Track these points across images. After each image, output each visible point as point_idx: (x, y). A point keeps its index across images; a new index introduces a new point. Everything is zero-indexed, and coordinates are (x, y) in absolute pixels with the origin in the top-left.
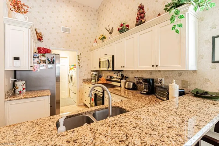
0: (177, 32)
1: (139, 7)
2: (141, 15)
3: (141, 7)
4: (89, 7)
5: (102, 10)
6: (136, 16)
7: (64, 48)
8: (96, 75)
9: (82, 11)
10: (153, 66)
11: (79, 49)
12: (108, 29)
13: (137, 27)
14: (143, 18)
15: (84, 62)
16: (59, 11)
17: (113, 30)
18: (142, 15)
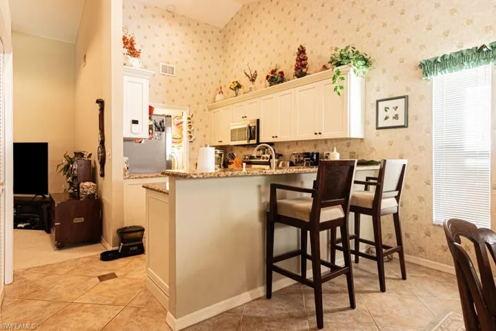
0: (339, 94)
1: (299, 49)
2: (301, 61)
3: (302, 51)
4: (207, 24)
5: (232, 32)
6: (295, 62)
7: (163, 103)
8: (220, 155)
9: (195, 32)
10: (316, 134)
11: (189, 106)
12: (248, 73)
13: (297, 79)
14: (304, 66)
15: (198, 130)
16: (156, 35)
17: (256, 75)
18: (303, 62)
